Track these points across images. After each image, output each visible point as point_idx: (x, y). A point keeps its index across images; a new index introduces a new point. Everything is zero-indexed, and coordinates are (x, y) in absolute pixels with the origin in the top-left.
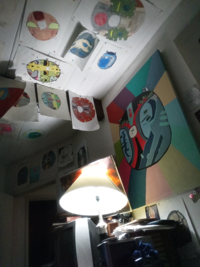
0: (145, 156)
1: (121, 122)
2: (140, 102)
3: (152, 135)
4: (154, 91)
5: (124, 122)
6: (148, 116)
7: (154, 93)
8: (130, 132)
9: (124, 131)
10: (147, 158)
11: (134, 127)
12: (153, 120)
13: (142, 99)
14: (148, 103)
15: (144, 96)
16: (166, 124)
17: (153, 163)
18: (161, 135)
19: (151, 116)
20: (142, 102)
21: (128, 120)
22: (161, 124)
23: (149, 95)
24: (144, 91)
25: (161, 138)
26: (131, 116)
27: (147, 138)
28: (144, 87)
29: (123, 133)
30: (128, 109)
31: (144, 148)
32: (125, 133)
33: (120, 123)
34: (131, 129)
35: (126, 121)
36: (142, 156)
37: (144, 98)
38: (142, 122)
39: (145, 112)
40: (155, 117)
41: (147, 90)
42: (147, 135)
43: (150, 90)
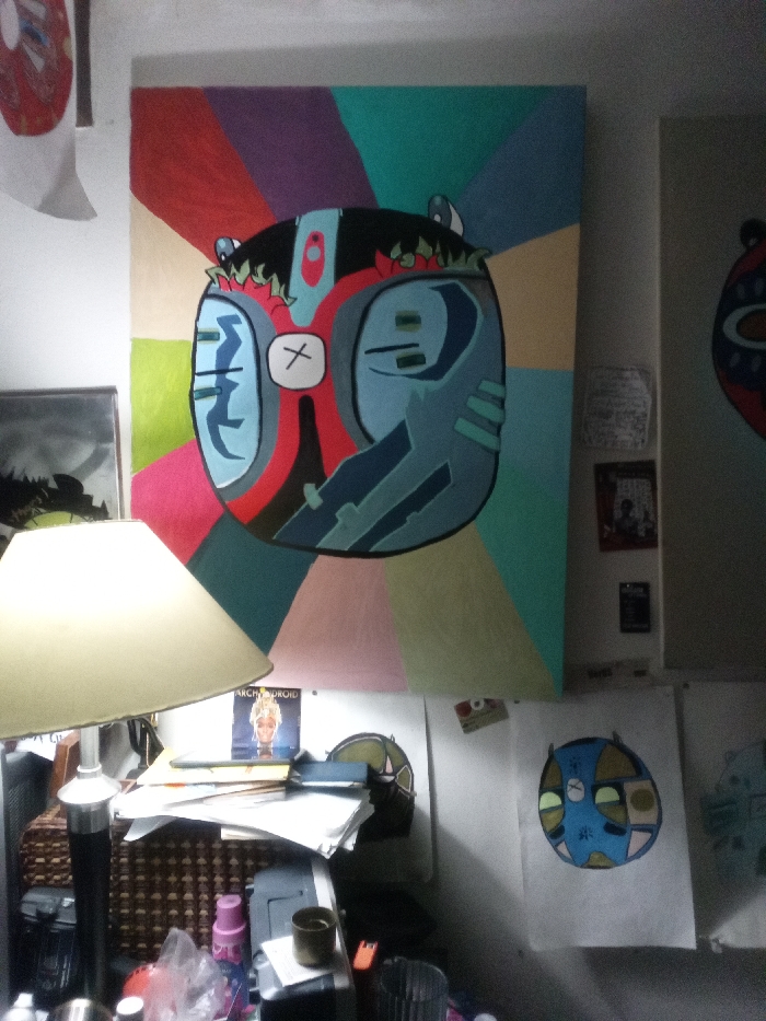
1: (236, 259)
2: (396, 252)
4: (489, 262)
7: (485, 273)
8: (278, 352)
9: (234, 319)
10: (338, 516)
11: (314, 346)
12: (432, 385)
13: (409, 247)
15: (432, 243)
18: (446, 466)
19: (432, 360)
20: (409, 260)
21: (283, 279)
22: (465, 428)
24: (437, 218)
27: (370, 439)
28: (445, 199)
29: (225, 322)
30: (304, 225)
31: (333, 469)
32: (243, 331)
33: (225, 263)
34: (293, 341)
35: (267, 274)
36: (312, 496)
37: (423, 247)
38: (370, 352)
39: (407, 320)
40: (447, 378)
41: (456, 226)
43: (472, 242)
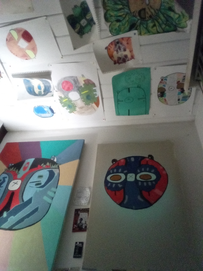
0: (8, 216)
1: (12, 167)
2: (42, 165)
3: (30, 201)
4: (60, 166)
5: (14, 169)
6: (40, 182)
7: (58, 168)
8: (12, 183)
9: (6, 177)
10: (9, 219)
11: (19, 182)
12: (41, 189)
13: (45, 164)
14: (48, 172)
15: (50, 163)
16: (49, 200)
17: (10, 229)
18: (38, 207)
19: (43, 184)
20: (44, 166)
21: (19, 170)
22: (45, 198)
23: (54, 165)
24: (52, 159)
25: (36, 210)
26: (25, 169)
27: (23, 201)
28: (55, 156)
29: (4, 178)
30: (27, 161)
31: (12, 208)
32: (7, 180)
33: (9, 168)
34: (15, 181)
35: (16, 169)
36: (5, 214)
37: (48, 164)
38: (31, 183)
39: (40, 177)
40: (45, 188)
41: (55, 160)
42: (26, 198)
43: (58, 163)
